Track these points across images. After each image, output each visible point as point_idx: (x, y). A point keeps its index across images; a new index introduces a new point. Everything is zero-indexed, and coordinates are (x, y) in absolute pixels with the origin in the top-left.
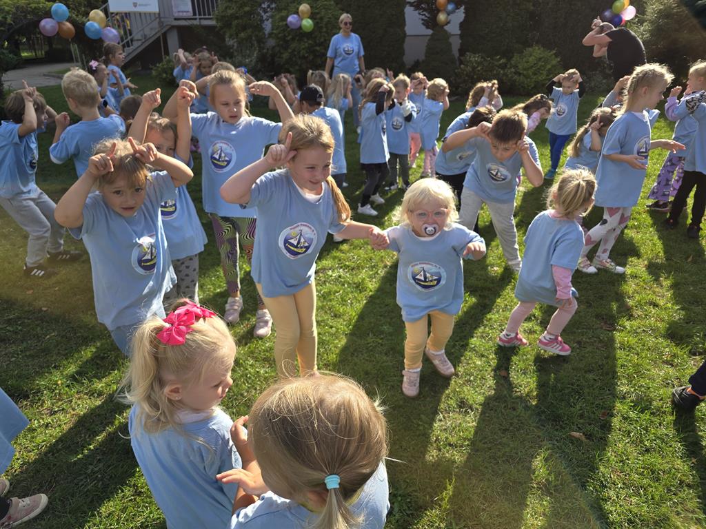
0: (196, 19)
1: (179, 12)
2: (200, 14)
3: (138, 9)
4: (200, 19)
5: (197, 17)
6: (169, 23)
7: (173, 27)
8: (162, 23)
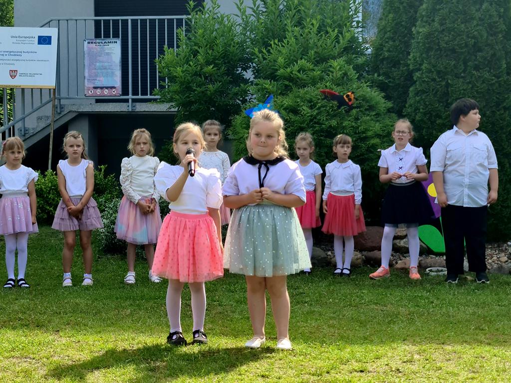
0: (127, 101)
1: (95, 88)
2: (135, 93)
3: (19, 82)
4: (134, 101)
5: (130, 96)
6: (74, 108)
7: (81, 116)
8: (62, 107)
